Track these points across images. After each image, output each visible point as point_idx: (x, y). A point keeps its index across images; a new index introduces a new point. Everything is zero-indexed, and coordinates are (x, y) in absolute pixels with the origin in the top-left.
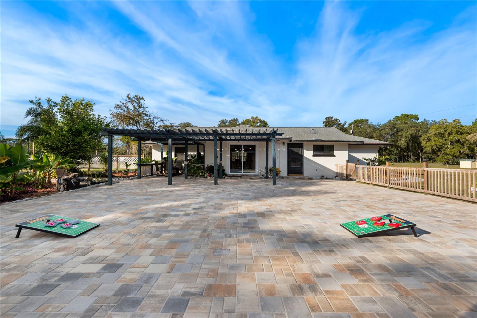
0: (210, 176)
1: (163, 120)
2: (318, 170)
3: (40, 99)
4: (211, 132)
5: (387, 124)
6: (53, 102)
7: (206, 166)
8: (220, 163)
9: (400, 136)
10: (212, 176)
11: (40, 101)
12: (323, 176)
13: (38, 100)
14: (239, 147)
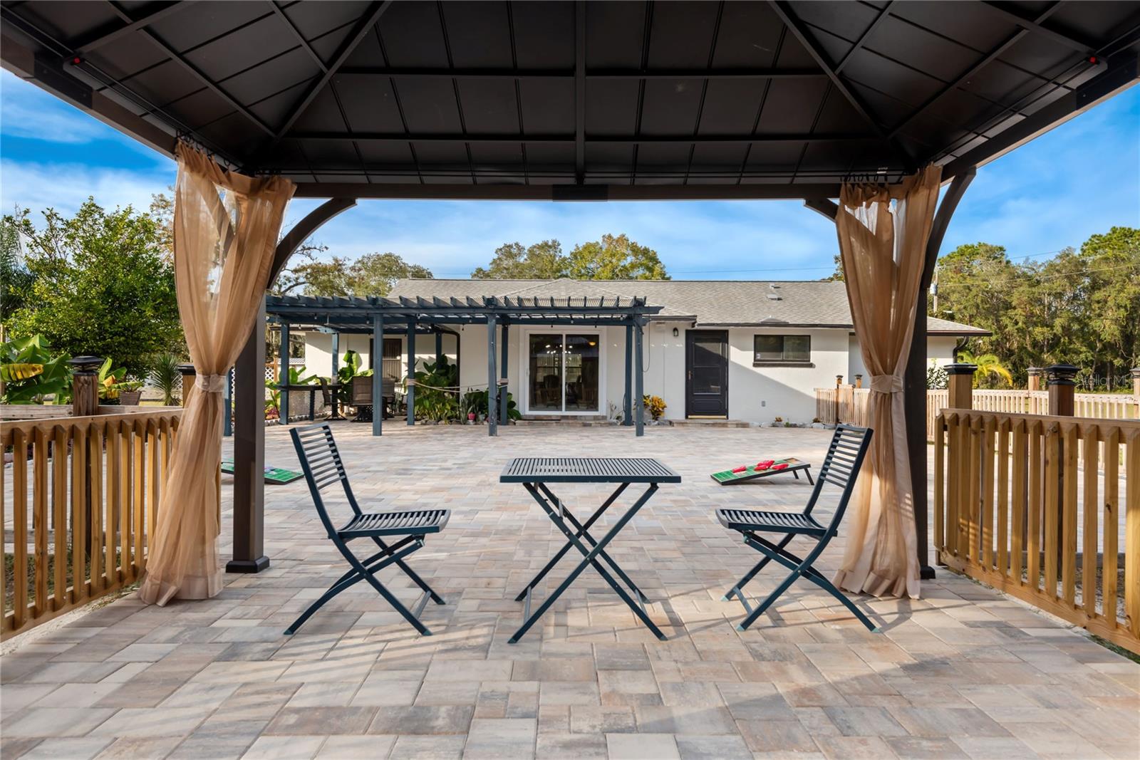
0: (476, 419)
1: (309, 249)
2: (767, 404)
3: (26, 212)
4: (482, 303)
5: (1058, 261)
6: (62, 220)
7: (463, 391)
8: (503, 384)
9: (1098, 302)
10: (481, 417)
11: (27, 217)
12: (779, 420)
13: (23, 213)
14: (555, 340)
